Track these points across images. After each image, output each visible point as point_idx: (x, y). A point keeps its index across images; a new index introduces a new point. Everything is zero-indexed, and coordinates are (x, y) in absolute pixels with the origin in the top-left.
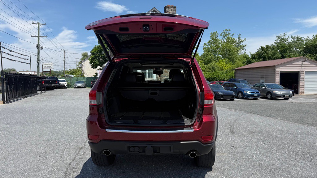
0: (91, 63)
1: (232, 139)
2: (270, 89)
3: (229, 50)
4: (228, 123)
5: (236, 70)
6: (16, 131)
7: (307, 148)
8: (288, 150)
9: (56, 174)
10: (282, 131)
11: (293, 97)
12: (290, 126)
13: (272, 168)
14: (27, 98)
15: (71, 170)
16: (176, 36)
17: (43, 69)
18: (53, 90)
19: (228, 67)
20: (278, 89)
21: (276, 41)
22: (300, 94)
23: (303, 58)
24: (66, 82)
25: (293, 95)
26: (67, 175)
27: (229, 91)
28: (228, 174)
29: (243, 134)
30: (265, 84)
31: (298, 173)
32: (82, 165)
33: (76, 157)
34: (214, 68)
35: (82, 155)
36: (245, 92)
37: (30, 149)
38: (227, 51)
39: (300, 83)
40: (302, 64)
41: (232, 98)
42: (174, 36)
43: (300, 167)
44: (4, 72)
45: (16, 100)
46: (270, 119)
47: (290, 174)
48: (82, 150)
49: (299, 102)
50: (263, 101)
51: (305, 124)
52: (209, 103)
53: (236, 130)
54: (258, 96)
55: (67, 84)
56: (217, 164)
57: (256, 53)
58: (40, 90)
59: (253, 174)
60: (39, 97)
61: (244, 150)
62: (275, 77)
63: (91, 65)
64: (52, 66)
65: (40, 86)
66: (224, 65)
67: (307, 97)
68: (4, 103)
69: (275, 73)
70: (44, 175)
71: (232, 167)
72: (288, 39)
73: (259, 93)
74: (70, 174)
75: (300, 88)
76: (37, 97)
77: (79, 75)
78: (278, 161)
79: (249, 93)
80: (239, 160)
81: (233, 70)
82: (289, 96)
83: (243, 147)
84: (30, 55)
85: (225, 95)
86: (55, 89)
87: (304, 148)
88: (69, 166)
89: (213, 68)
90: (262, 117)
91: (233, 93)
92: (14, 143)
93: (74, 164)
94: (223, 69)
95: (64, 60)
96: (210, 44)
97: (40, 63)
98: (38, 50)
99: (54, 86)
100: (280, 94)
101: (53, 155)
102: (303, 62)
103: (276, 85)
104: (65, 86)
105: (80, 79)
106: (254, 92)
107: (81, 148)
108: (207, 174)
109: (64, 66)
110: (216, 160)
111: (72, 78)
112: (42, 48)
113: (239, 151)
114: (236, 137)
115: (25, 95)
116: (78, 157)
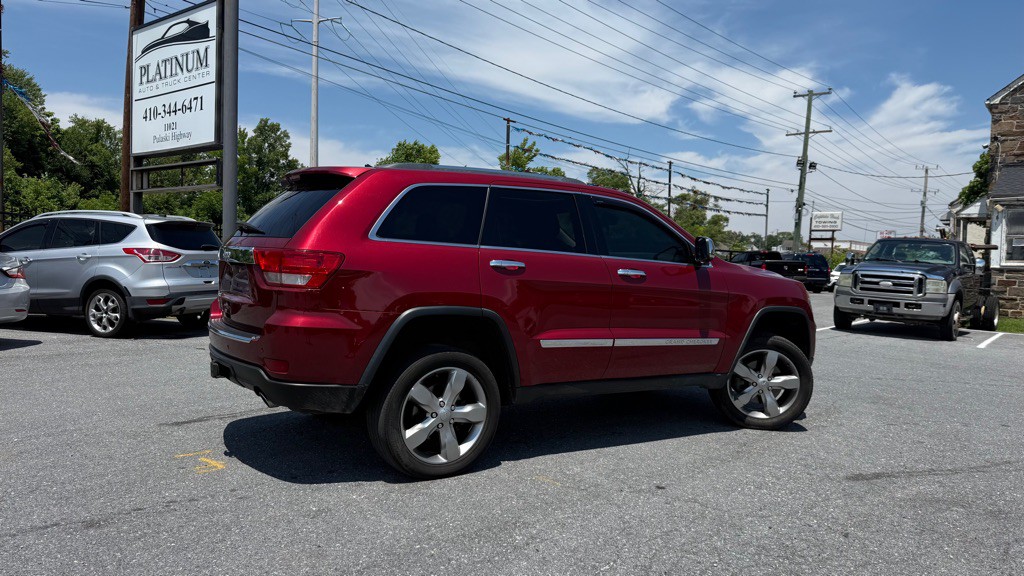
17: (811, 231)
64: (839, 222)
84: (768, 190)
95: (923, 202)
98: (801, 173)
109: (923, 212)
112: (814, 166)
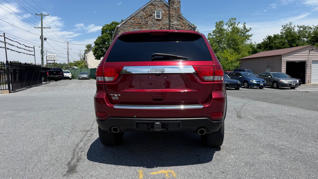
0: (94, 54)
1: (239, 123)
2: (276, 78)
3: (234, 40)
4: (235, 109)
5: (241, 60)
6: (23, 116)
7: (316, 130)
8: (297, 132)
9: (64, 153)
10: (291, 116)
11: (299, 86)
12: (298, 111)
13: (282, 148)
14: (33, 88)
15: (79, 150)
16: (180, 25)
17: (47, 61)
18: (57, 81)
19: (233, 57)
20: (285, 78)
21: (282, 31)
22: (307, 84)
23: (310, 47)
24: (70, 74)
25: (300, 85)
26: (75, 154)
27: (235, 80)
28: (237, 154)
29: (250, 119)
30: (271, 73)
31: (309, 153)
32: (89, 145)
33: (83, 138)
35: (89, 137)
36: (251, 81)
37: (37, 131)
38: (232, 41)
39: (307, 73)
40: (309, 53)
41: (238, 87)
42: (179, 25)
43: (311, 147)
44: (9, 62)
45: (22, 90)
46: (278, 105)
47: (300, 153)
48: (89, 133)
49: (305, 91)
50: (269, 90)
51: (313, 110)
52: (219, 80)
53: (242, 115)
54: (264, 85)
55: (71, 75)
56: (225, 144)
57: (262, 43)
58: (45, 81)
59: (263, 153)
60: (44, 87)
61: (252, 132)
62: (281, 67)
63: (95, 56)
64: (56, 58)
65: (45, 77)
66: (228, 56)
67: (314, 87)
68: (10, 92)
69: (281, 63)
70: (52, 154)
71: (241, 147)
72: (294, 28)
73: (265, 82)
74: (78, 153)
75: (307, 78)
76: (42, 87)
77: (83, 66)
78: (287, 142)
79: (254, 82)
80: (248, 141)
81: (238, 60)
82: (296, 85)
83: (251, 130)
84: (34, 46)
85: (230, 84)
86: (60, 80)
87: (314, 131)
88: (77, 147)
90: (269, 104)
91: (239, 82)
92: (21, 127)
93: (81, 144)
94: (228, 60)
95: (68, 52)
96: (215, 34)
97: (44, 54)
98: (42, 41)
99: (58, 77)
100: (286, 83)
101: (60, 137)
102: (311, 51)
103: (283, 74)
104: (69, 77)
105: (84, 70)
106: (260, 82)
107: (88, 131)
108: (216, 153)
109: (68, 58)
110: (224, 141)
111: (76, 69)
112: (45, 39)
113: (247, 133)
114: (243, 121)
115: (30, 85)
116: (85, 139)
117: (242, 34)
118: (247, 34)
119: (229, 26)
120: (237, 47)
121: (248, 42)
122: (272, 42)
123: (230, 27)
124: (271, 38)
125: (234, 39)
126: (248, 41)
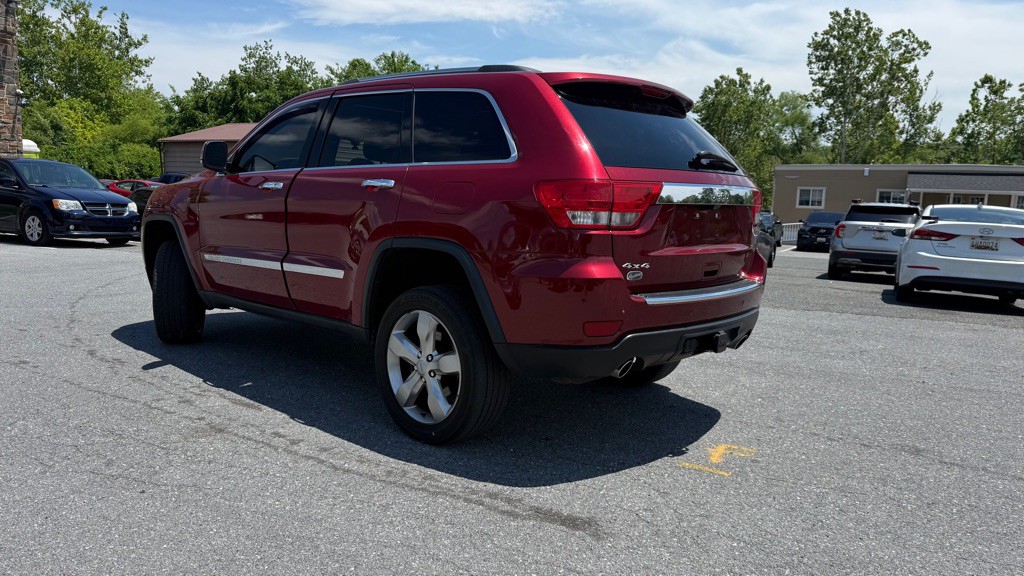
3: (89, 68)
5: (166, 144)
21: (243, 63)
34: (60, 129)
38: (81, 69)
66: (77, 122)
72: (277, 62)
89: (57, 128)
117: (117, 53)
118: (133, 52)
119: (66, 14)
120: (103, 95)
121: (139, 83)
122: (242, 96)
123: (69, 18)
124: (237, 83)
125: (91, 65)
126: (137, 78)
